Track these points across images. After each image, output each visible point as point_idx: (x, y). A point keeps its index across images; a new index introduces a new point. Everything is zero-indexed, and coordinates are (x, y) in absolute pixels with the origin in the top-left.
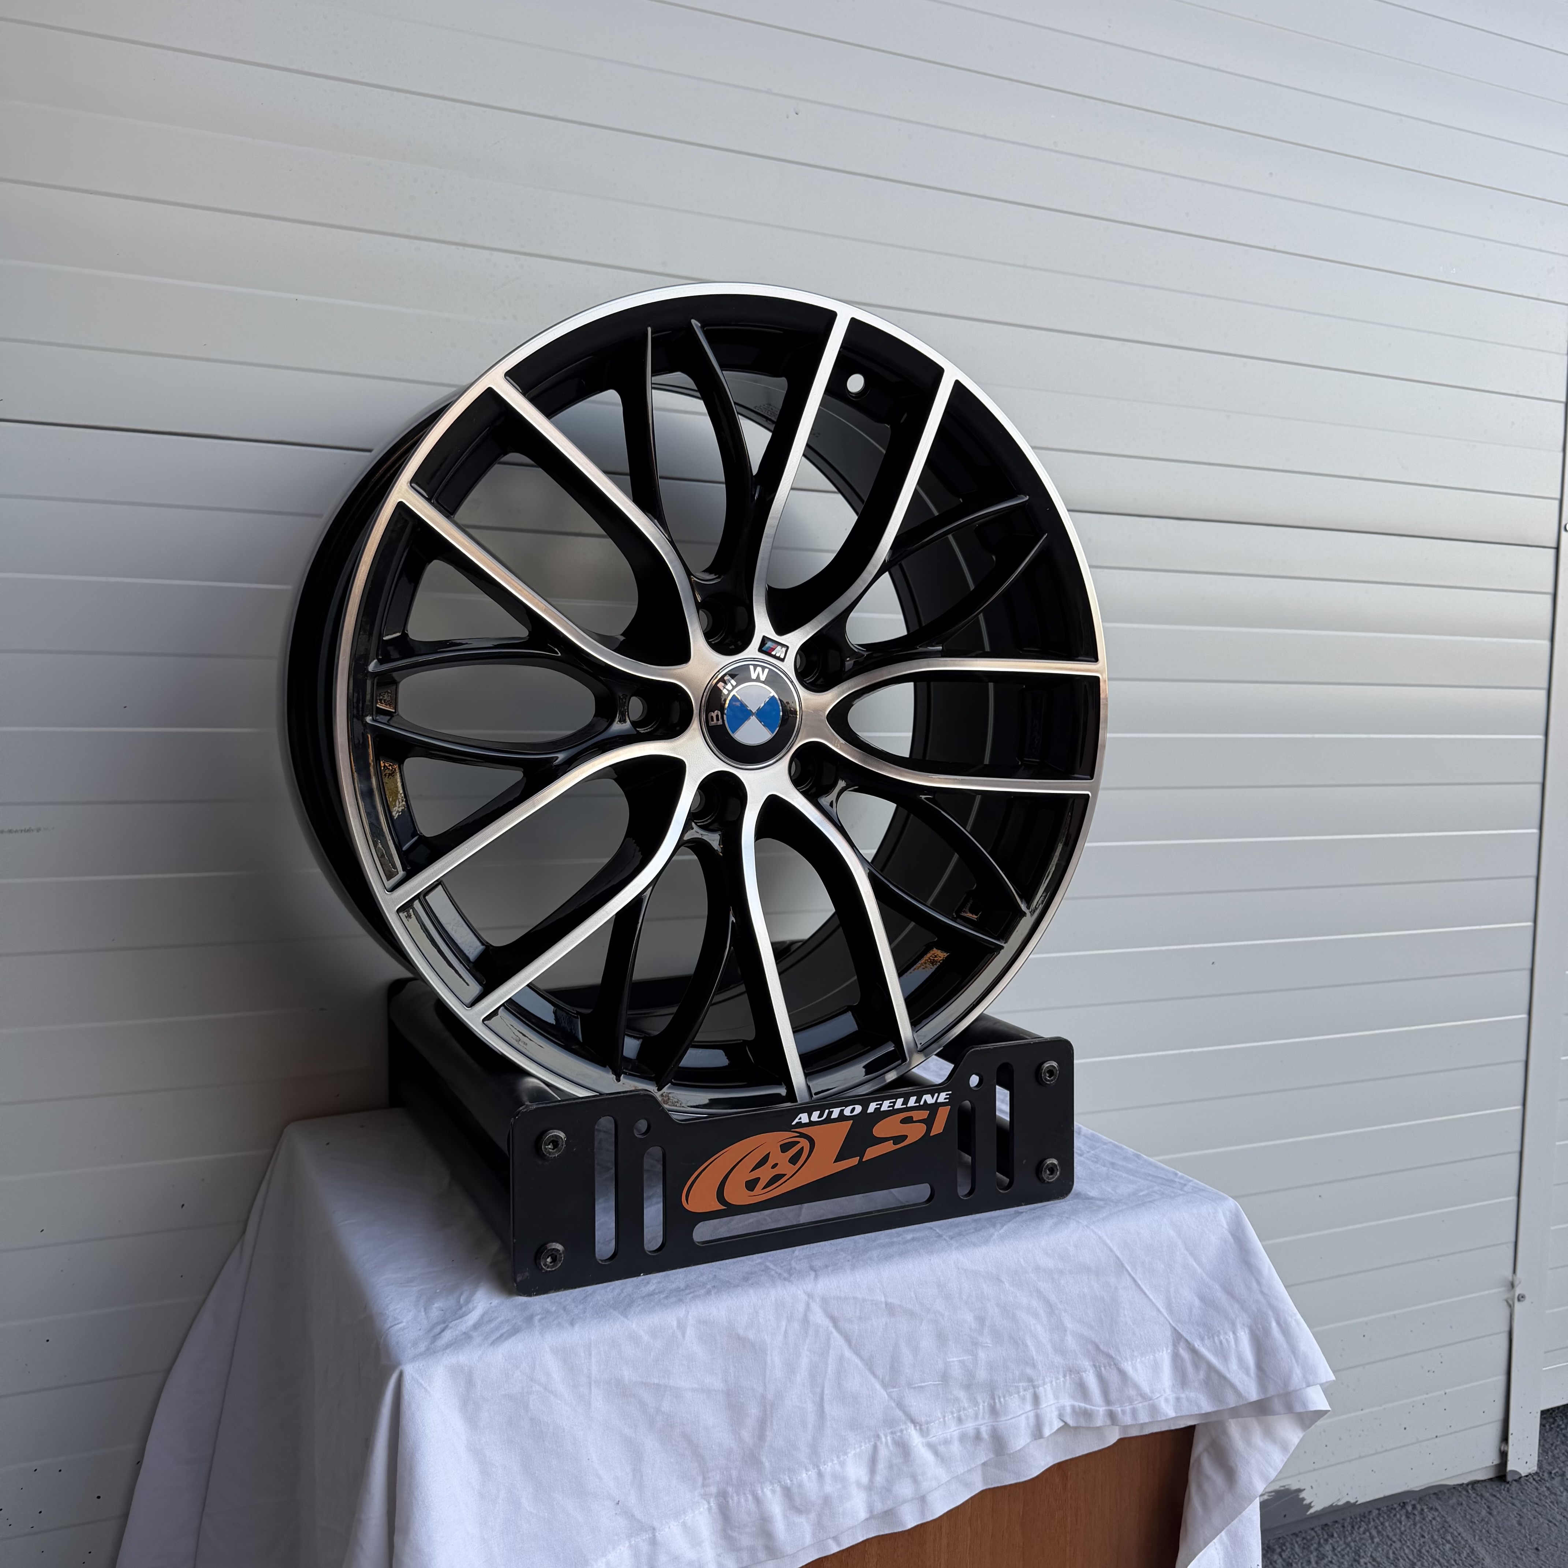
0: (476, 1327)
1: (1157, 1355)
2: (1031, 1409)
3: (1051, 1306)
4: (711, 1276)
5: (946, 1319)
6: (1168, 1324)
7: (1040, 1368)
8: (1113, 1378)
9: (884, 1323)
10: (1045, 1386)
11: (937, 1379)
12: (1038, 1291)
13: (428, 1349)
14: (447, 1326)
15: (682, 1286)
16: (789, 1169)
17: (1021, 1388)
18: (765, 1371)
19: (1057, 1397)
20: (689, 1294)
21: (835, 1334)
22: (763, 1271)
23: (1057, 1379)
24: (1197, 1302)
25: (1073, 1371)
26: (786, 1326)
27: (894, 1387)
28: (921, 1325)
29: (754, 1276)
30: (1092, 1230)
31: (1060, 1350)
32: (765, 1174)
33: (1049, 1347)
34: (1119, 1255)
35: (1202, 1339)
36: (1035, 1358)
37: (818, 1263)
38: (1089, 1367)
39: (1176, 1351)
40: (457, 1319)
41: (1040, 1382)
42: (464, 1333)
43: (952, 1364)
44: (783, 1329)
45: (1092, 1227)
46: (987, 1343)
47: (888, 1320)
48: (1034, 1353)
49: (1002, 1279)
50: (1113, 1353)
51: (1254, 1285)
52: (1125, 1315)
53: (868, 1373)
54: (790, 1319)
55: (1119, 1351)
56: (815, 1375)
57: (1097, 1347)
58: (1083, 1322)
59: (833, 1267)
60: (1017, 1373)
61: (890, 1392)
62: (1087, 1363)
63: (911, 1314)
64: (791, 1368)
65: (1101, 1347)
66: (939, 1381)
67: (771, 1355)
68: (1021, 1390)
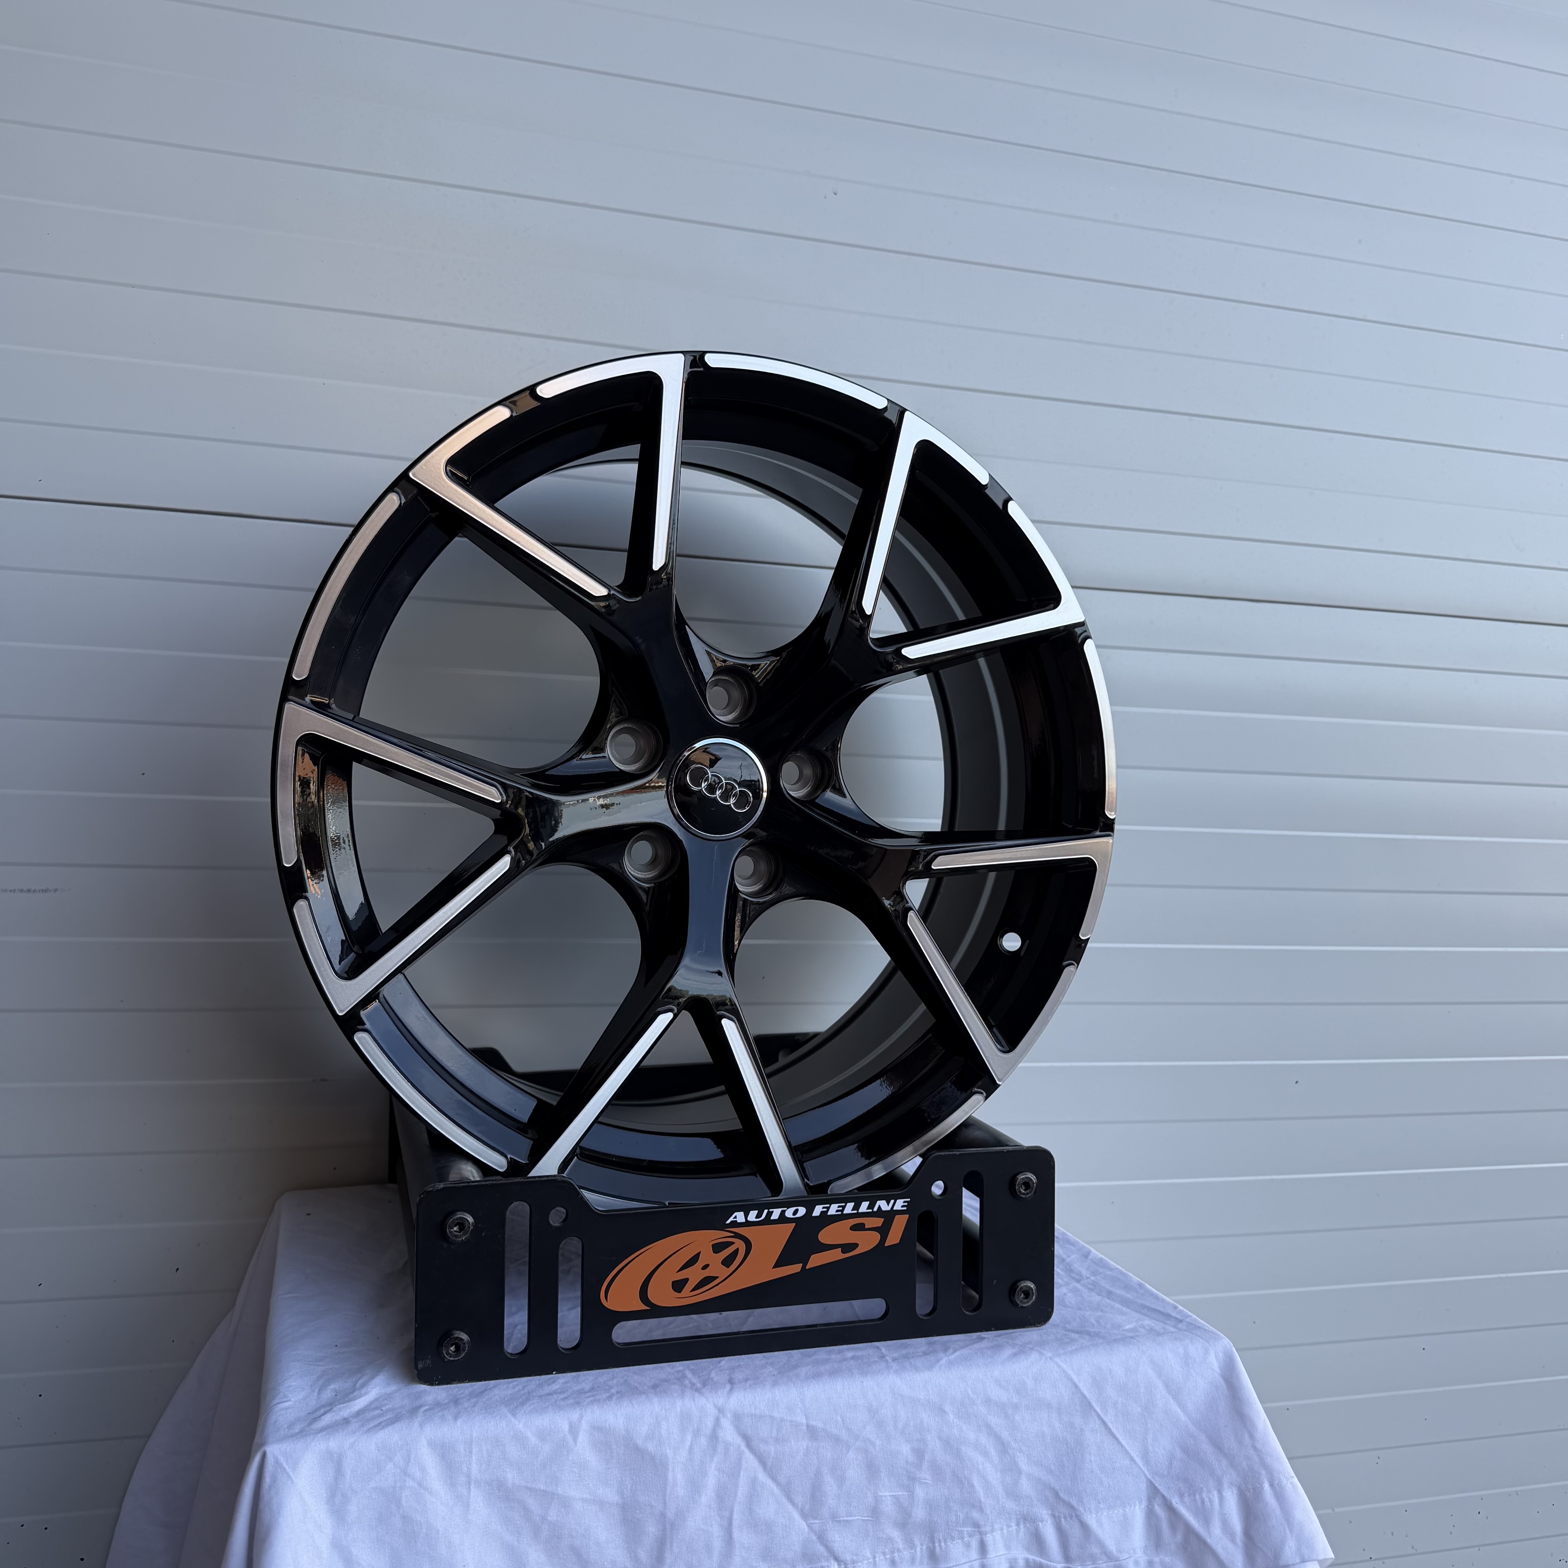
0: (358, 1413)
1: (1127, 1510)
2: (977, 1557)
3: (1003, 1444)
4: (622, 1380)
5: (877, 1449)
6: (1143, 1476)
7: (988, 1512)
8: (1074, 1531)
9: (805, 1447)
10: (994, 1534)
11: (865, 1515)
12: (988, 1427)
13: (301, 1431)
14: (332, 1409)
15: (587, 1387)
16: (721, 1272)
17: (965, 1533)
18: (666, 1488)
19: (1008, 1548)
20: (590, 1397)
21: (748, 1455)
22: (678, 1379)
23: (1009, 1526)
24: (1179, 1454)
25: (1027, 1519)
26: (692, 1440)
27: (816, 1518)
28: (848, 1451)
29: (666, 1383)
30: (1057, 1364)
31: (1013, 1493)
32: (695, 1275)
33: (1000, 1490)
34: (1086, 1392)
35: (1181, 1496)
36: (983, 1500)
37: (738, 1376)
38: (1047, 1516)
39: (1150, 1506)
40: (345, 1403)
41: (988, 1528)
42: (345, 1419)
43: (884, 1499)
44: (688, 1443)
45: (1057, 1360)
46: (926, 1480)
47: (810, 1444)
48: (982, 1495)
49: (946, 1409)
50: (1074, 1502)
51: (1247, 1439)
52: (1091, 1461)
53: (784, 1500)
54: (697, 1433)
55: (1082, 1502)
56: (723, 1497)
57: (1057, 1495)
58: (1042, 1465)
59: (754, 1381)
60: (962, 1517)
61: (810, 1523)
62: (1045, 1512)
63: (837, 1440)
64: (695, 1486)
65: (1062, 1495)
66: (868, 1517)
67: (673, 1471)
68: (966, 1536)
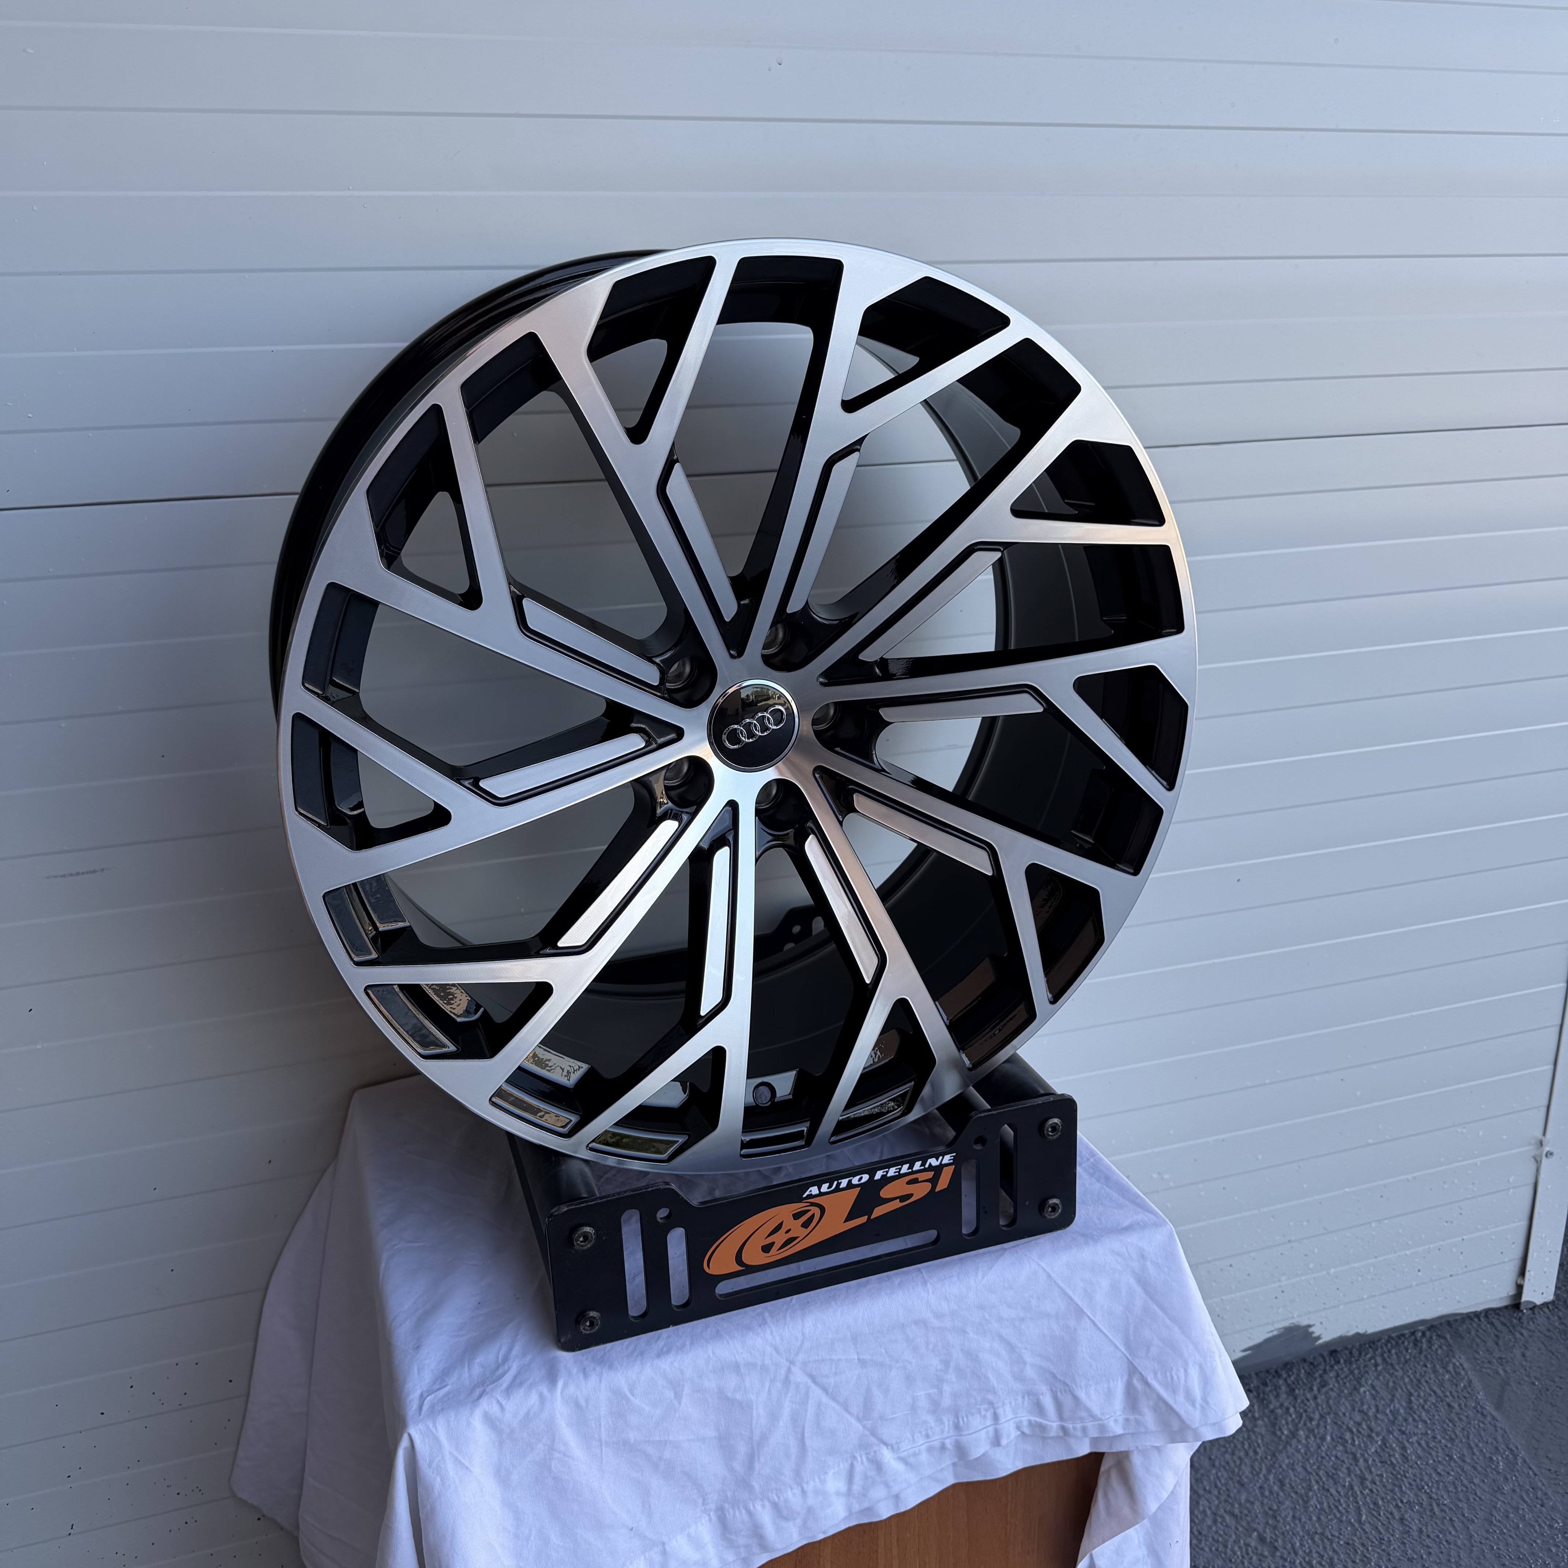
1: (1111, 1384)
2: (991, 1425)
3: (1012, 1347)
5: (913, 1365)
6: (1125, 1359)
7: (1000, 1394)
8: (1068, 1402)
9: (857, 1374)
10: (1005, 1407)
12: (1001, 1338)
17: (982, 1409)
18: (752, 1421)
19: (1015, 1416)
21: (813, 1387)
23: (1016, 1401)
24: (1155, 1341)
25: (1031, 1394)
26: (770, 1385)
27: (868, 1421)
28: (891, 1372)
31: (1020, 1379)
33: (1009, 1378)
34: (1079, 1303)
35: (1155, 1374)
36: (996, 1387)
38: (1046, 1392)
39: (1129, 1380)
41: (1000, 1404)
43: (919, 1397)
44: (767, 1389)
46: (952, 1380)
47: (861, 1372)
48: (995, 1383)
52: (1082, 1351)
53: (844, 1413)
54: (773, 1381)
55: (1074, 1380)
56: (796, 1419)
57: (1055, 1377)
58: (1042, 1357)
60: (979, 1399)
61: (864, 1425)
62: (1045, 1389)
63: (881, 1365)
64: (774, 1417)
65: (1059, 1376)
66: (908, 1412)
67: (757, 1409)
